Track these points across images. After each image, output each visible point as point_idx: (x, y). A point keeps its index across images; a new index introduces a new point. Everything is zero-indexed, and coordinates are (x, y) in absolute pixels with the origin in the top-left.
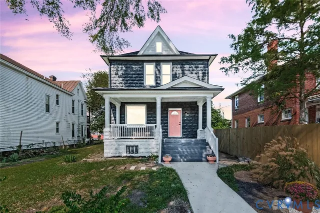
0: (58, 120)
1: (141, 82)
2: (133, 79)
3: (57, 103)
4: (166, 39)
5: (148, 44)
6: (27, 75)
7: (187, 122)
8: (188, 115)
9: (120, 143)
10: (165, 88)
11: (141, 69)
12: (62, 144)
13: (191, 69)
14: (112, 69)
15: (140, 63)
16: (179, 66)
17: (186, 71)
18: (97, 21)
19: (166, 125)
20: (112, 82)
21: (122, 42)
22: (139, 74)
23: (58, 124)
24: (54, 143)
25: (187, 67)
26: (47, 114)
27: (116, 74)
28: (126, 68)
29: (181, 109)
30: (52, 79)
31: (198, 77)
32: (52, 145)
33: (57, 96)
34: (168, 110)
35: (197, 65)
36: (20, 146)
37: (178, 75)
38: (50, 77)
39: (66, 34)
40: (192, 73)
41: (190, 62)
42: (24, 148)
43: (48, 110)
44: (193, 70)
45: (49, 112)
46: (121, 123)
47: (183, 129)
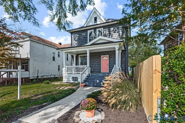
0: (59, 64)
1: (86, 42)
2: (82, 40)
3: (59, 56)
4: (99, 14)
5: (89, 20)
6: (43, 44)
7: (112, 63)
8: (112, 59)
9: (70, 76)
10: (89, 44)
11: (86, 35)
12: (59, 76)
13: (115, 30)
14: (72, 37)
15: (86, 31)
16: (107, 29)
17: (111, 31)
18: (54, 15)
19: (100, 65)
20: (73, 43)
21: (69, 22)
22: (85, 38)
23: (59, 66)
24: (55, 75)
25: (112, 29)
26: (53, 62)
27: (75, 39)
28: (79, 35)
29: (108, 56)
30: (59, 44)
31: (119, 34)
32: (53, 76)
33: (59, 53)
34: (101, 57)
35: (118, 27)
36: (38, 77)
37: (106, 35)
38: (59, 43)
39: (38, 26)
40: (115, 32)
41: (114, 25)
42: (39, 78)
43: (54, 59)
44: (116, 30)
45: (54, 60)
46: (76, 65)
47: (109, 67)
